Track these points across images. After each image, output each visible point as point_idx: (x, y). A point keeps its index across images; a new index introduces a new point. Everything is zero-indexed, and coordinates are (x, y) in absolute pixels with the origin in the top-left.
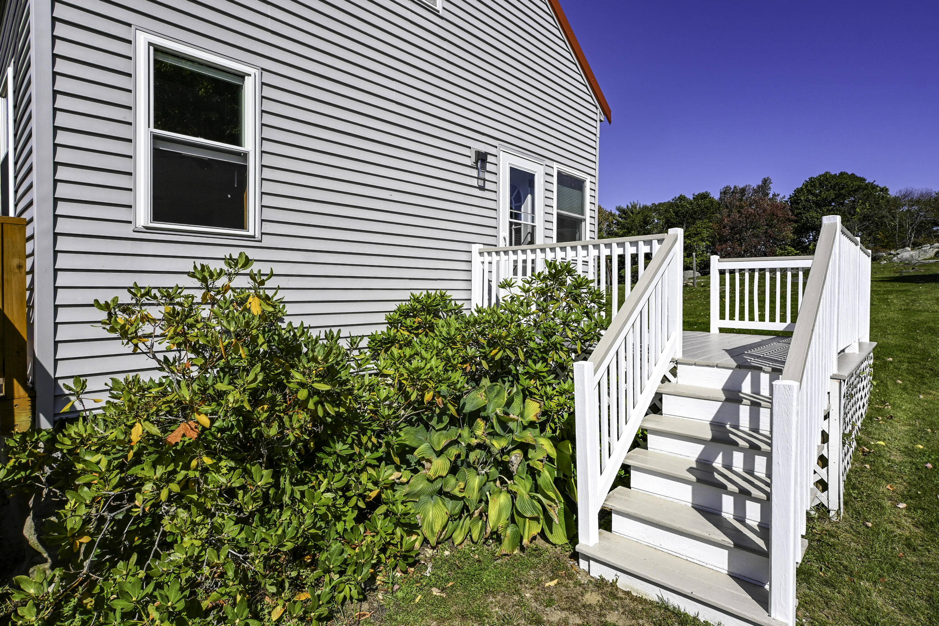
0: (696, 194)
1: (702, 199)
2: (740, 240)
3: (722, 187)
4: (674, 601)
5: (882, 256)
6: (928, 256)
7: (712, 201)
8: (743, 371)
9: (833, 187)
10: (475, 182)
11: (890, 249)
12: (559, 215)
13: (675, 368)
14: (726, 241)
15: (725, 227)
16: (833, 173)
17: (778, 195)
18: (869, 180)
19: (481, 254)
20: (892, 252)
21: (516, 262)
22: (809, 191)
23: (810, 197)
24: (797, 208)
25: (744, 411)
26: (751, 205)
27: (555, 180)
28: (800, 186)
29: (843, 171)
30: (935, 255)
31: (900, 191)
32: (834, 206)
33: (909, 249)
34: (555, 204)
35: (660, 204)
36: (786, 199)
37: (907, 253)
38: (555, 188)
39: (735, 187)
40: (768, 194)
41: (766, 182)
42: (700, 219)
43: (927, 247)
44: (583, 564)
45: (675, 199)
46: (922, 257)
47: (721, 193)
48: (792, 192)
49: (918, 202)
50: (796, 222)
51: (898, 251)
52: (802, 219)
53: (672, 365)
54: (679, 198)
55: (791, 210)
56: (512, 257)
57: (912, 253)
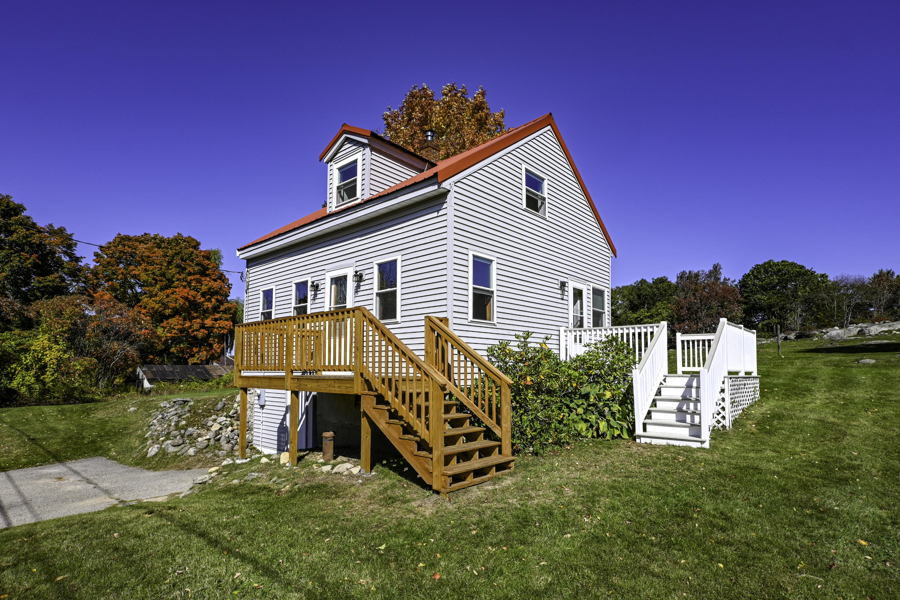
0: (655, 278)
1: (661, 283)
2: (696, 319)
3: (678, 272)
4: (672, 442)
5: (815, 334)
6: (852, 334)
7: (669, 284)
8: (693, 378)
9: (776, 273)
10: (559, 296)
11: (822, 329)
12: (593, 310)
13: (665, 379)
14: (683, 321)
15: (682, 308)
16: (776, 261)
17: (729, 279)
18: (808, 268)
19: (565, 331)
20: (824, 331)
21: (576, 336)
22: (756, 277)
23: (757, 282)
24: (745, 292)
25: (694, 391)
26: (704, 288)
27: (591, 292)
28: (747, 272)
29: (784, 259)
30: (858, 333)
31: (837, 277)
32: (779, 290)
33: (837, 328)
34: (591, 305)
35: (624, 287)
36: (736, 283)
37: (835, 332)
38: (591, 297)
39: (690, 272)
40: (719, 279)
41: (716, 269)
42: (659, 301)
43: (852, 327)
44: (638, 441)
45: (637, 283)
46: (847, 335)
47: (678, 277)
48: (740, 278)
49: (852, 286)
50: (745, 303)
51: (828, 330)
52: (750, 300)
53: (664, 378)
54: (641, 282)
55: (741, 294)
56: (574, 333)
57: (838, 331)
